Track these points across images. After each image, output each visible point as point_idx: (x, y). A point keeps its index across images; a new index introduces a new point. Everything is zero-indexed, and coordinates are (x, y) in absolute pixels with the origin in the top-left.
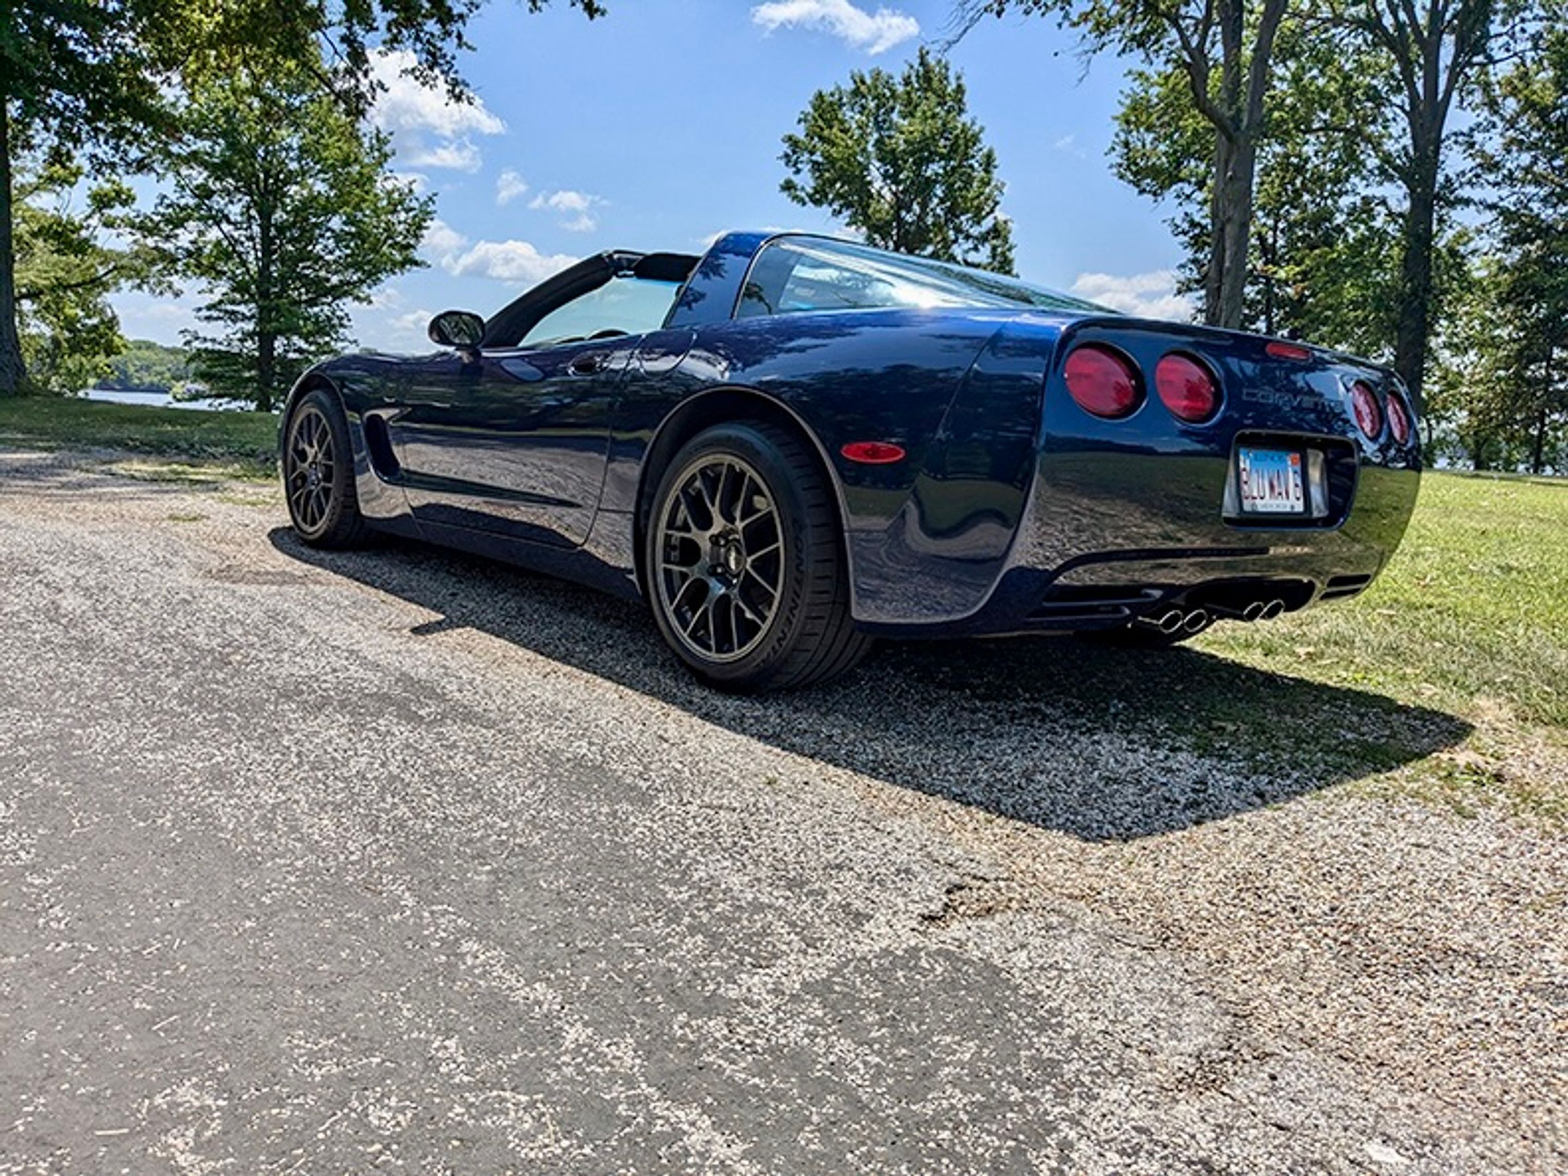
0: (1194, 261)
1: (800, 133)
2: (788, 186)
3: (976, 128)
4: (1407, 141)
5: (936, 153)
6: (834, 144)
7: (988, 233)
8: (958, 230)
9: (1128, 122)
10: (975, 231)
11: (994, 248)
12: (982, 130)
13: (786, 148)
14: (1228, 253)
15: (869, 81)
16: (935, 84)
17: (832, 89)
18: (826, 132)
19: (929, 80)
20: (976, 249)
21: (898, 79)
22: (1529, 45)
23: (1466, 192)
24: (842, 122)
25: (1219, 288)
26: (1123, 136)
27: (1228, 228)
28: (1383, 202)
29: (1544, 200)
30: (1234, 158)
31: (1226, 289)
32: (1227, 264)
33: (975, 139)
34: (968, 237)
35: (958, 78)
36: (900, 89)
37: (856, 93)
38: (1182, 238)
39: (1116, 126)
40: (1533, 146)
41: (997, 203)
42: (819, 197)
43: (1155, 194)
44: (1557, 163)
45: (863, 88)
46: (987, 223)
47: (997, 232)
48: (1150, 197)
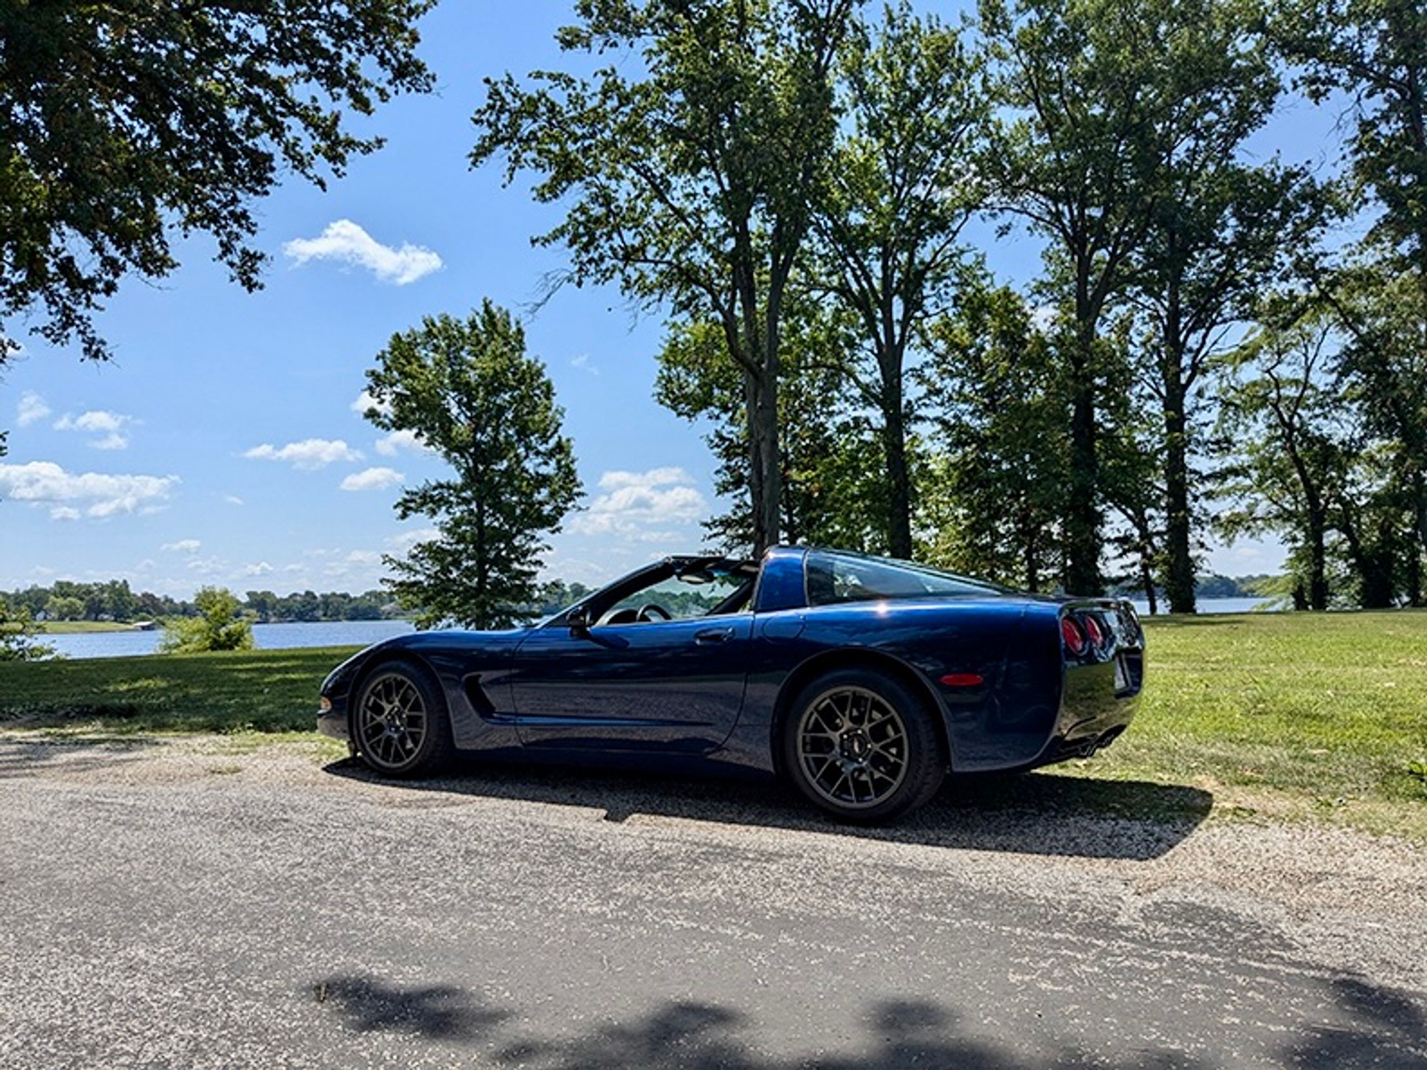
0: (728, 468)
1: (380, 368)
2: (372, 414)
3: (539, 365)
4: (878, 375)
5: (507, 385)
6: (414, 378)
7: (553, 449)
8: (528, 448)
9: (668, 361)
10: (542, 448)
11: (559, 462)
12: (544, 366)
13: (369, 381)
14: (765, 464)
15: (439, 324)
16: (500, 328)
17: (408, 331)
18: (407, 369)
19: (494, 325)
20: (546, 463)
21: (465, 323)
22: (951, 303)
23: (922, 412)
24: (418, 359)
25: (761, 492)
26: (665, 372)
27: (763, 445)
28: (867, 420)
29: (972, 414)
30: (761, 392)
31: (766, 493)
32: (765, 473)
33: (539, 374)
34: (538, 453)
35: (518, 323)
36: (467, 331)
37: (429, 334)
38: (716, 450)
39: (659, 365)
40: (960, 374)
41: (560, 425)
42: (400, 423)
43: (689, 416)
44: (978, 387)
45: (435, 331)
46: (552, 443)
47: (560, 447)
48: (685, 418)
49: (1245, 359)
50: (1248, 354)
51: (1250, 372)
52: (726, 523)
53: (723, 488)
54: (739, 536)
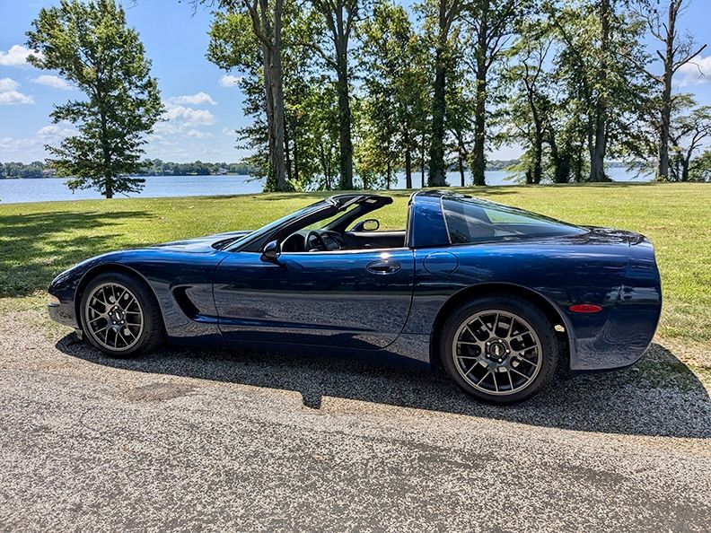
0: (250, 100)
1: (34, 31)
2: (31, 59)
3: (136, 33)
4: (334, 52)
5: (115, 44)
6: (57, 38)
7: (146, 85)
8: (130, 83)
9: (215, 36)
10: (139, 84)
11: (149, 92)
12: (138, 34)
13: (28, 38)
14: (275, 100)
15: (70, 5)
16: (109, 8)
17: (51, 8)
18: (51, 32)
19: (105, 6)
20: (142, 93)
21: (87, 5)
22: (372, 13)
23: (357, 74)
24: (59, 26)
25: (273, 116)
26: (214, 42)
27: (273, 89)
28: (329, 77)
29: (381, 76)
30: (272, 57)
31: (276, 116)
32: (275, 104)
33: (135, 38)
34: (137, 87)
35: (120, 6)
36: (89, 10)
37: (64, 10)
38: (243, 89)
39: (210, 38)
40: (374, 54)
41: (149, 70)
42: (50, 65)
43: (227, 69)
44: (384, 61)
45: (68, 8)
46: (145, 80)
47: (149, 84)
48: (224, 69)
49: (513, 55)
50: (515, 51)
51: (514, 61)
52: (250, 132)
53: (248, 112)
54: (258, 139)
